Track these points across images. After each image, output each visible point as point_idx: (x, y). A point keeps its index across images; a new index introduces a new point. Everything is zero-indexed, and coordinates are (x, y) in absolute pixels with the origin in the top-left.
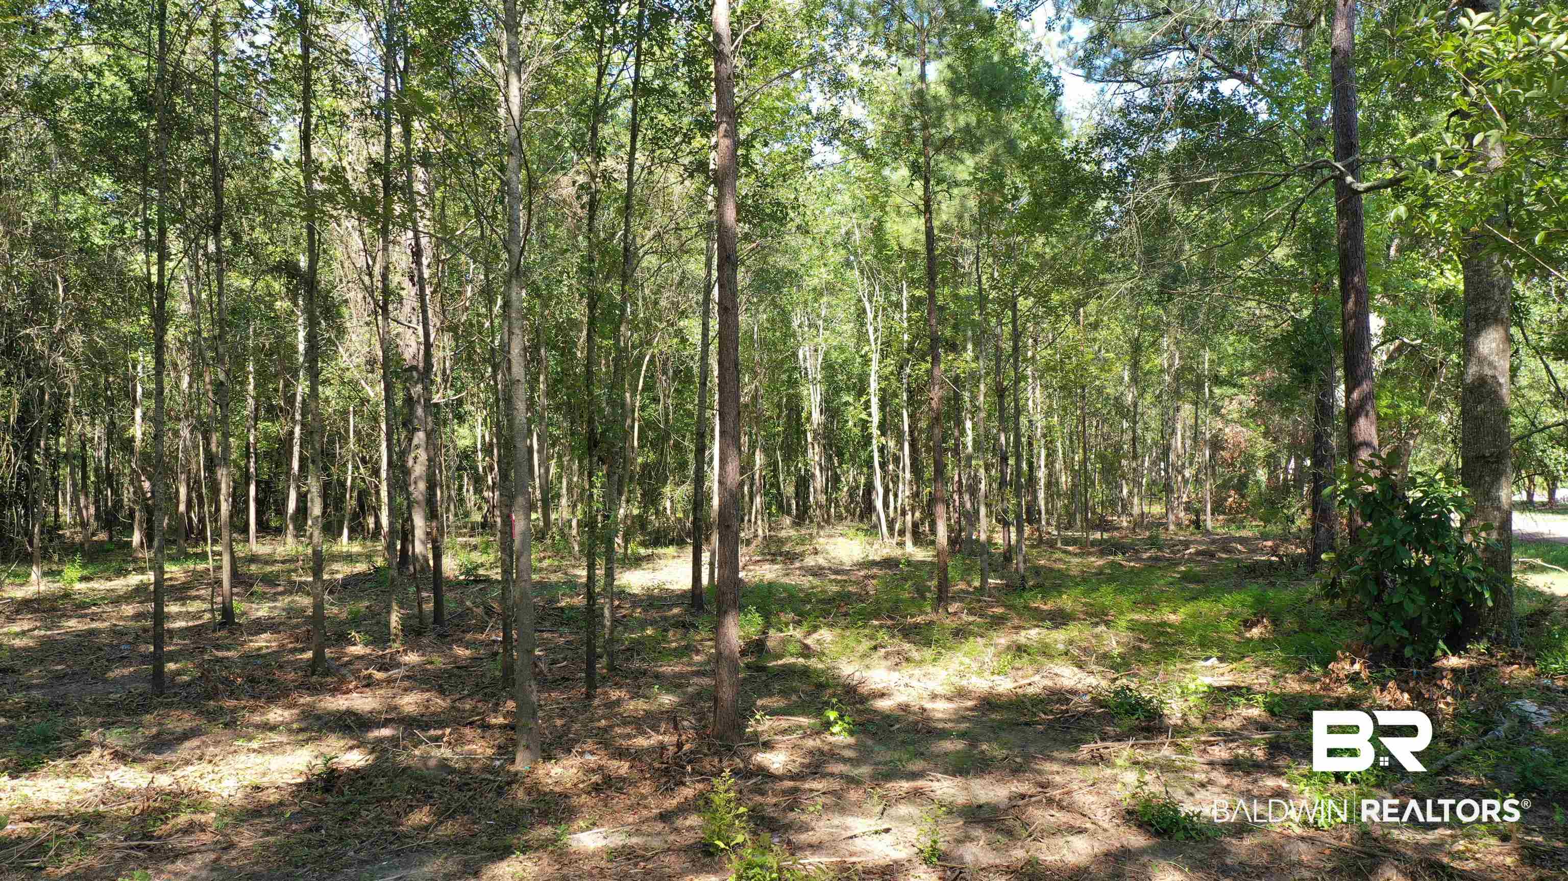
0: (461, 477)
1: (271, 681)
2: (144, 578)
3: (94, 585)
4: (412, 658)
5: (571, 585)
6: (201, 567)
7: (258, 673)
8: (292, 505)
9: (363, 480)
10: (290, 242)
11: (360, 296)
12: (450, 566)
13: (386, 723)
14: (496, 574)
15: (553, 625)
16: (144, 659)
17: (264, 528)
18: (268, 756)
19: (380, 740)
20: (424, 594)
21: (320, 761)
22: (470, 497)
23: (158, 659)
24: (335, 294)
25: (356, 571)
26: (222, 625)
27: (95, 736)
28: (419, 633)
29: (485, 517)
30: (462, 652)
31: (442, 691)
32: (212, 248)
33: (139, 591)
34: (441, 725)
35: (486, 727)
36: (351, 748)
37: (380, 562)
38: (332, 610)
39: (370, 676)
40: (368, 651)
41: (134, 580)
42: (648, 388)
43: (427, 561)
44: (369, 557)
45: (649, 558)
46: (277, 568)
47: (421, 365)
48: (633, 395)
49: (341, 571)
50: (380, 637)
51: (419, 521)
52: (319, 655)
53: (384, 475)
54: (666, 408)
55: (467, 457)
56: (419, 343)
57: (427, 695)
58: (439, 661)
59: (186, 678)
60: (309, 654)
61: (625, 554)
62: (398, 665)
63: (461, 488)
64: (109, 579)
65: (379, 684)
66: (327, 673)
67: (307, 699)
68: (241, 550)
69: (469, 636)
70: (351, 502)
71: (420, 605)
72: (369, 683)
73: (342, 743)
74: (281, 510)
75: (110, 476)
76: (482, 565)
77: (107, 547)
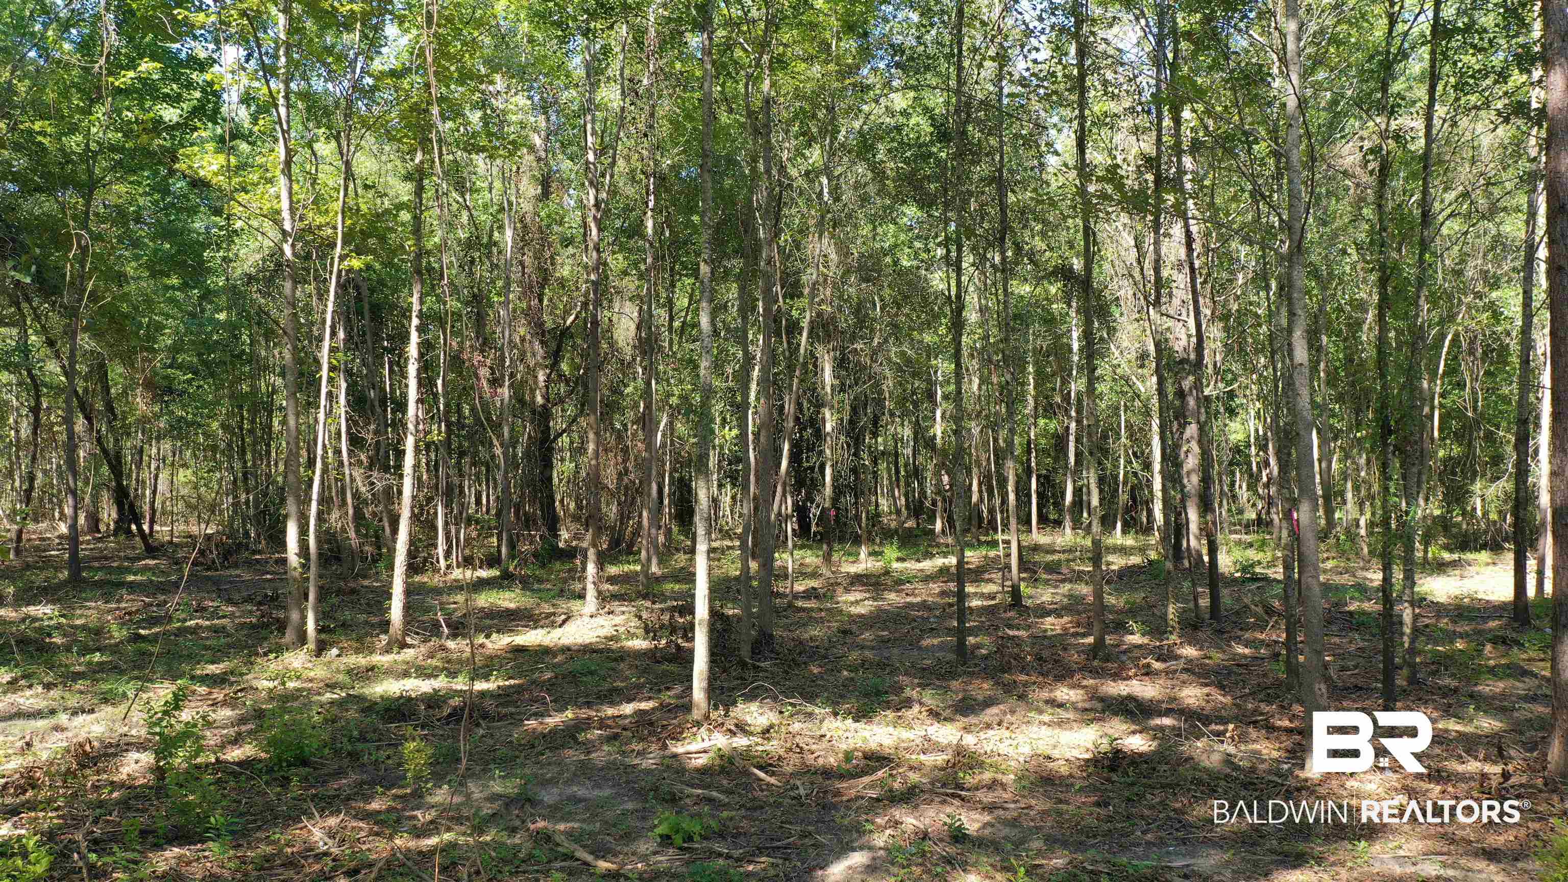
0: (1233, 473)
1: (1056, 661)
2: (946, 561)
3: (907, 565)
4: (1190, 651)
5: (1362, 589)
6: (992, 553)
7: (1045, 654)
8: (1069, 497)
9: (1135, 474)
10: (1065, 247)
11: (1131, 292)
12: (1226, 562)
13: (1168, 713)
14: (1277, 572)
15: (1341, 630)
16: (949, 631)
17: (1043, 519)
18: (1057, 731)
19: (1162, 728)
20: (1200, 589)
21: (1105, 741)
22: (1243, 493)
23: (962, 633)
24: (1107, 293)
25: (1130, 563)
26: (1012, 606)
27: (914, 694)
28: (1195, 628)
29: (1259, 515)
30: (1241, 650)
31: (1221, 687)
32: (997, 259)
33: (943, 571)
34: (1224, 721)
35: (1271, 729)
36: (1134, 732)
37: (1153, 555)
38: (1111, 600)
39: (1148, 665)
40: (1146, 640)
41: (939, 562)
42: (1451, 370)
43: (1200, 556)
44: (1142, 550)
45: (1454, 564)
46: (1056, 557)
47: (1193, 356)
48: (1432, 380)
49: (1116, 562)
50: (1158, 629)
51: (1193, 515)
52: (1100, 642)
53: (1157, 467)
54: (1474, 392)
55: (1239, 451)
56: (1189, 336)
57: (1206, 690)
58: (1217, 657)
59: (984, 652)
60: (1090, 640)
61: (1425, 558)
62: (1177, 657)
63: (1233, 484)
64: (918, 561)
65: (1157, 673)
66: (1107, 660)
67: (1091, 682)
68: (1027, 540)
69: (1247, 635)
70: (1123, 497)
71: (1196, 600)
72: (1148, 672)
73: (1124, 727)
74: (1058, 505)
75: (916, 469)
76: (1259, 563)
77: (916, 532)
